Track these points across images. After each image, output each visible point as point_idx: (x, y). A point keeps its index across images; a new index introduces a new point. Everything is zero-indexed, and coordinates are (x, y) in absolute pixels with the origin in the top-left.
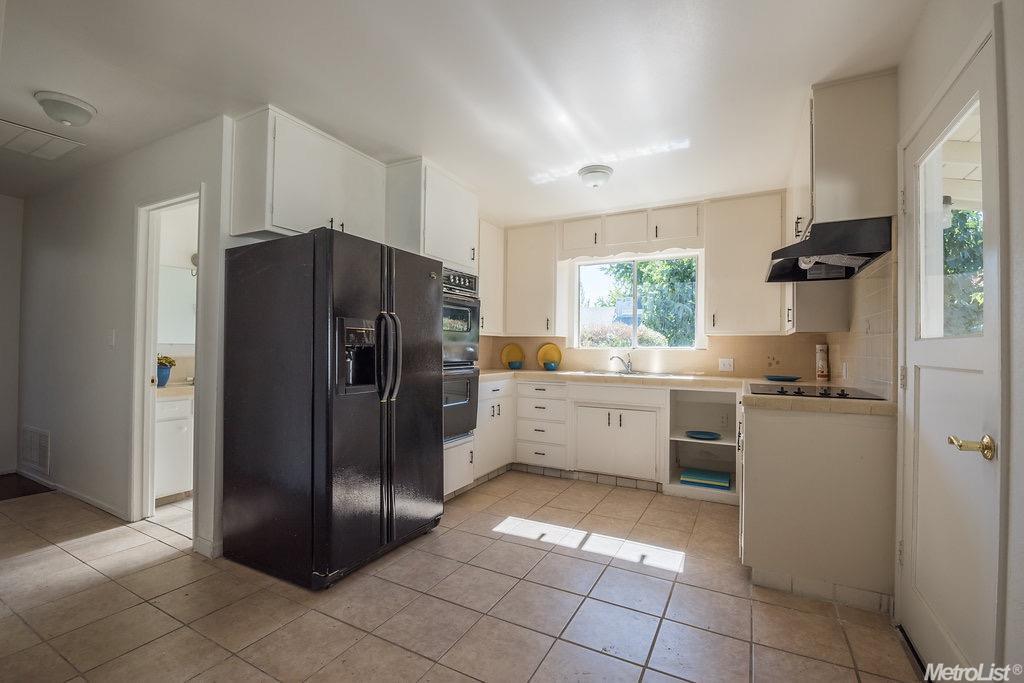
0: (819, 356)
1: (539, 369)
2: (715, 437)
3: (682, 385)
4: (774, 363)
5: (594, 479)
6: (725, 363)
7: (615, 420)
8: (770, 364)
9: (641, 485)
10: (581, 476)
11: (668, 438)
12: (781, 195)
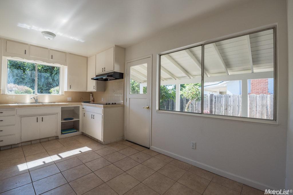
0: (91, 97)
2: (72, 119)
3: (66, 105)
5: (30, 143)
6: (69, 99)
7: (40, 120)
8: (80, 99)
9: (49, 139)
10: (23, 144)
11: (60, 122)
12: (87, 58)
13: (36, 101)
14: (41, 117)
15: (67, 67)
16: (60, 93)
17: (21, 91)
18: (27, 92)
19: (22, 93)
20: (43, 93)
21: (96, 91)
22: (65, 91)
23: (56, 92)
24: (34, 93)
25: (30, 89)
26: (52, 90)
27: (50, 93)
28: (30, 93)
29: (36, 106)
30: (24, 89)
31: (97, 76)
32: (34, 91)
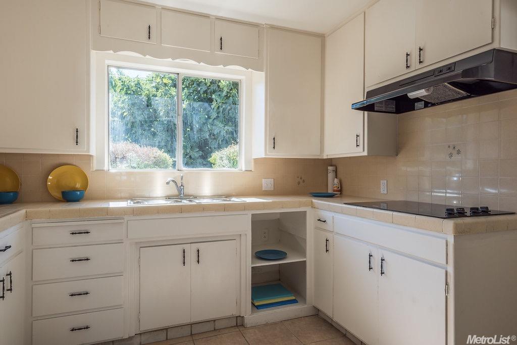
1: (56, 201)
2: (282, 255)
4: (301, 181)
5: (163, 337)
6: (267, 183)
7: (191, 257)
8: (299, 183)
9: (219, 325)
10: (144, 339)
11: (249, 265)
12: (321, 38)
13: (181, 193)
14: (195, 247)
15: (263, 74)
16: (242, 165)
17: (146, 160)
18: (158, 163)
19: (146, 166)
20: (197, 167)
21: (365, 153)
22: (255, 159)
23: (226, 162)
24: (174, 165)
25: (165, 154)
26: (215, 156)
27: (210, 165)
28: (166, 167)
29: (181, 210)
30: (151, 155)
31: (370, 94)
32: (175, 161)
